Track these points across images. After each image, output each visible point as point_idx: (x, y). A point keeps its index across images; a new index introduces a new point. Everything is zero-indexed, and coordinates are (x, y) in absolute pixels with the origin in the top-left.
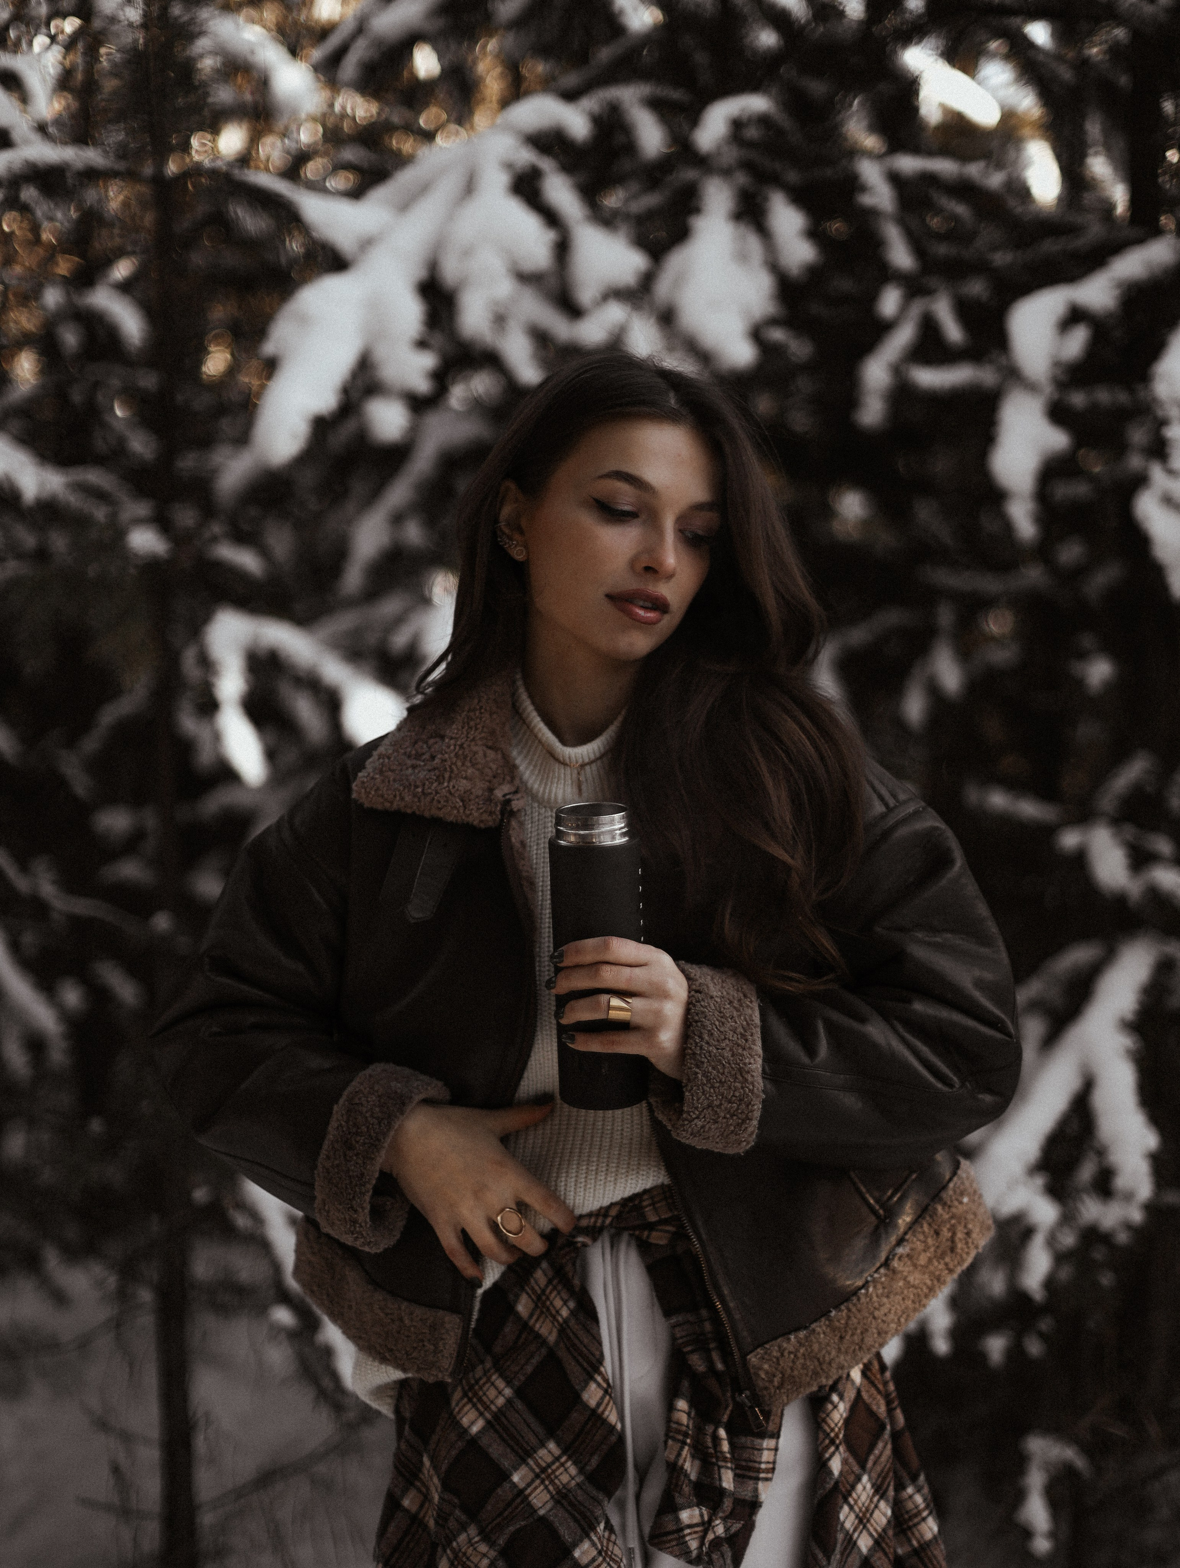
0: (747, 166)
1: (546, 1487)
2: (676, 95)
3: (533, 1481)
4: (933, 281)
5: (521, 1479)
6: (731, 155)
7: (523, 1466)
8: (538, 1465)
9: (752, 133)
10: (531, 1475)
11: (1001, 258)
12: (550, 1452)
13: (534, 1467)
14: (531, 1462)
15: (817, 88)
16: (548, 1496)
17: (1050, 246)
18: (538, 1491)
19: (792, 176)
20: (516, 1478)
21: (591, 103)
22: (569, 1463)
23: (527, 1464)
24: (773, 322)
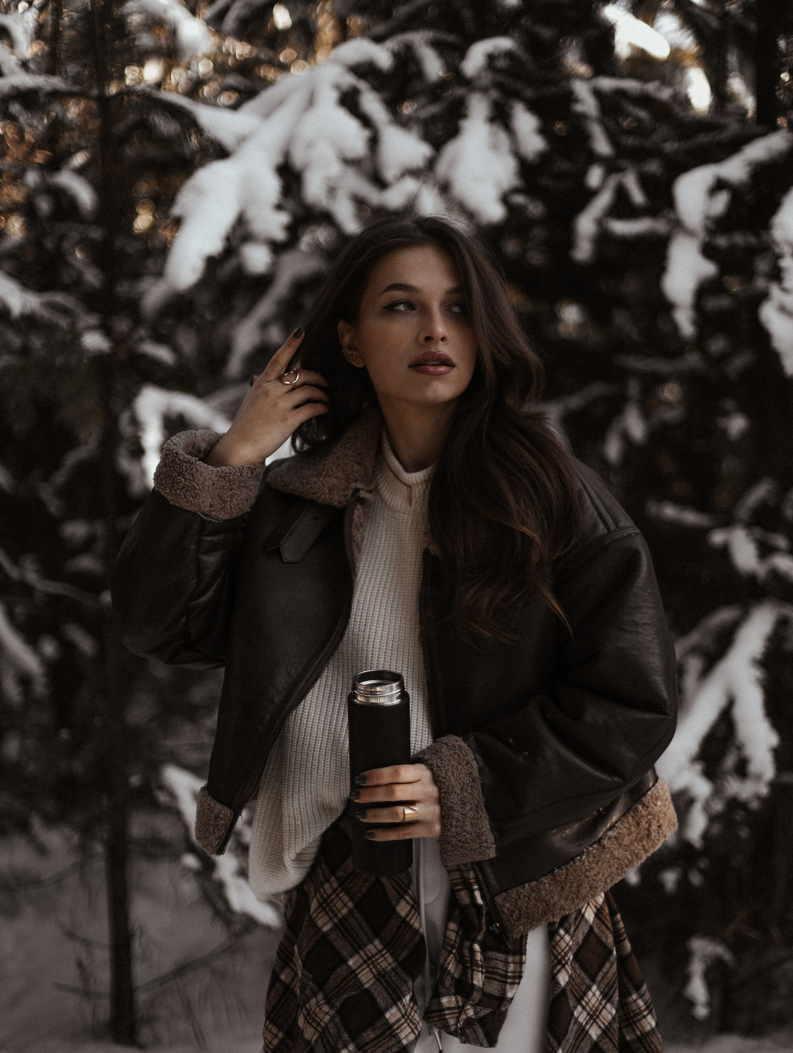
0: (498, 85)
1: (371, 970)
2: (451, 38)
3: (362, 965)
4: (623, 163)
5: (354, 963)
6: (487, 79)
7: (357, 955)
8: (366, 955)
9: (502, 63)
10: (361, 961)
11: (670, 147)
12: (375, 947)
13: (363, 955)
14: (362, 953)
15: (546, 33)
16: (372, 976)
17: (703, 139)
18: (365, 972)
19: (529, 93)
20: (351, 963)
21: (392, 44)
22: (387, 955)
23: (359, 954)
24: (516, 190)
